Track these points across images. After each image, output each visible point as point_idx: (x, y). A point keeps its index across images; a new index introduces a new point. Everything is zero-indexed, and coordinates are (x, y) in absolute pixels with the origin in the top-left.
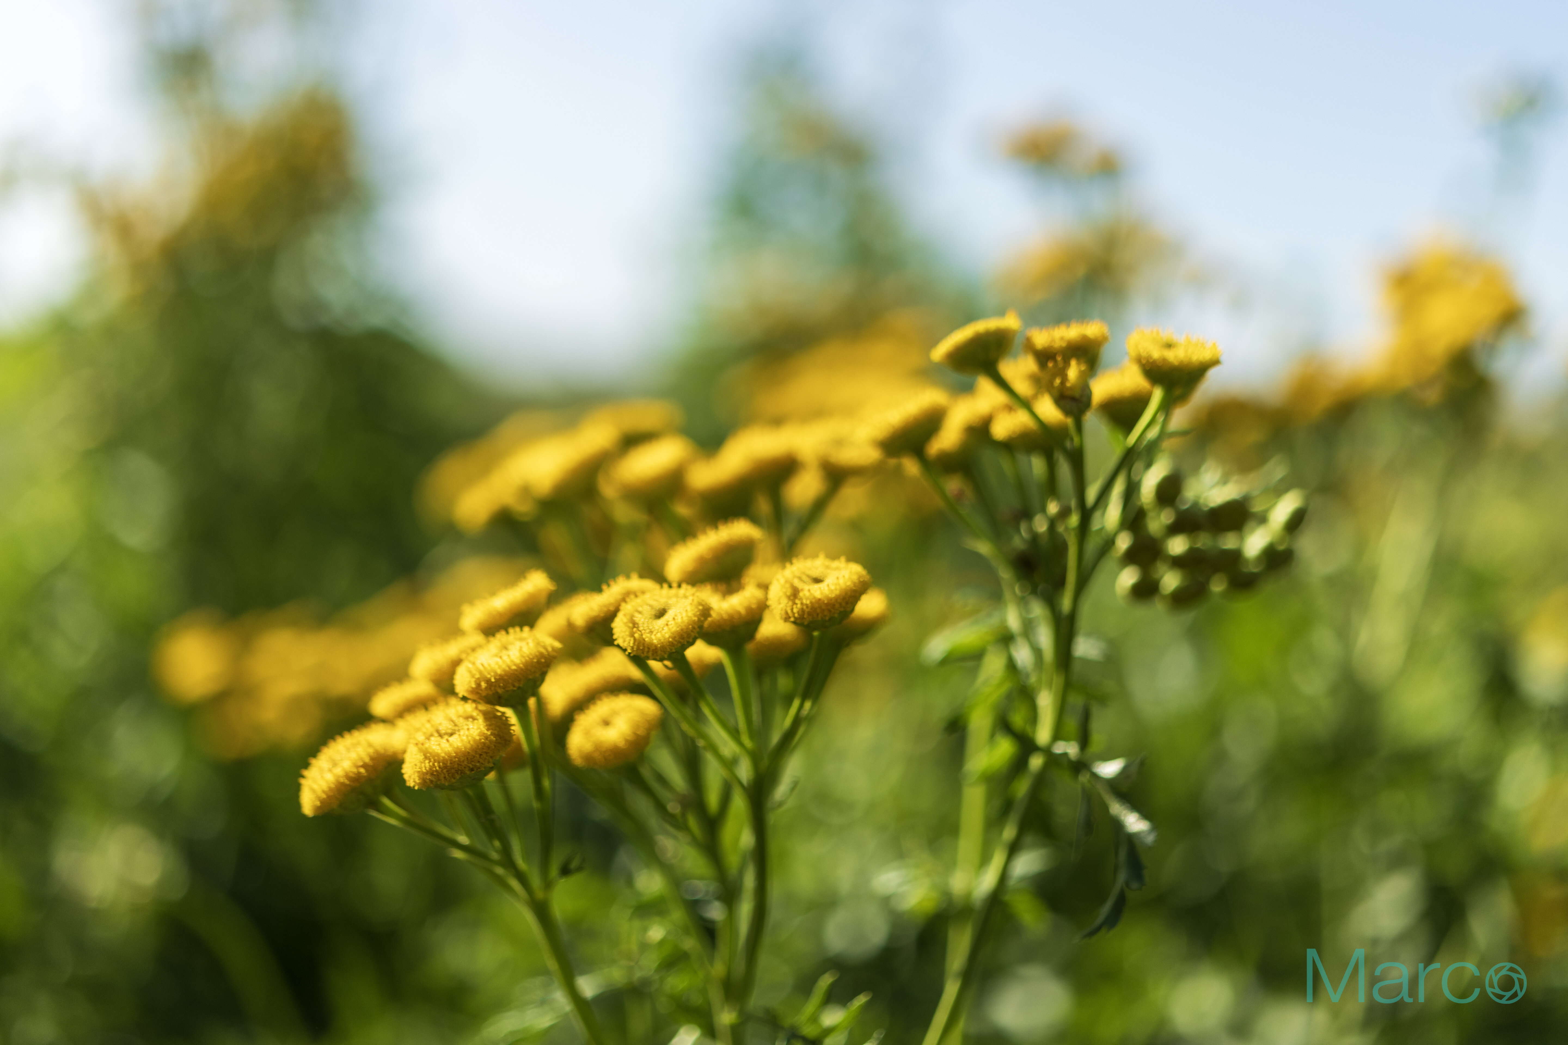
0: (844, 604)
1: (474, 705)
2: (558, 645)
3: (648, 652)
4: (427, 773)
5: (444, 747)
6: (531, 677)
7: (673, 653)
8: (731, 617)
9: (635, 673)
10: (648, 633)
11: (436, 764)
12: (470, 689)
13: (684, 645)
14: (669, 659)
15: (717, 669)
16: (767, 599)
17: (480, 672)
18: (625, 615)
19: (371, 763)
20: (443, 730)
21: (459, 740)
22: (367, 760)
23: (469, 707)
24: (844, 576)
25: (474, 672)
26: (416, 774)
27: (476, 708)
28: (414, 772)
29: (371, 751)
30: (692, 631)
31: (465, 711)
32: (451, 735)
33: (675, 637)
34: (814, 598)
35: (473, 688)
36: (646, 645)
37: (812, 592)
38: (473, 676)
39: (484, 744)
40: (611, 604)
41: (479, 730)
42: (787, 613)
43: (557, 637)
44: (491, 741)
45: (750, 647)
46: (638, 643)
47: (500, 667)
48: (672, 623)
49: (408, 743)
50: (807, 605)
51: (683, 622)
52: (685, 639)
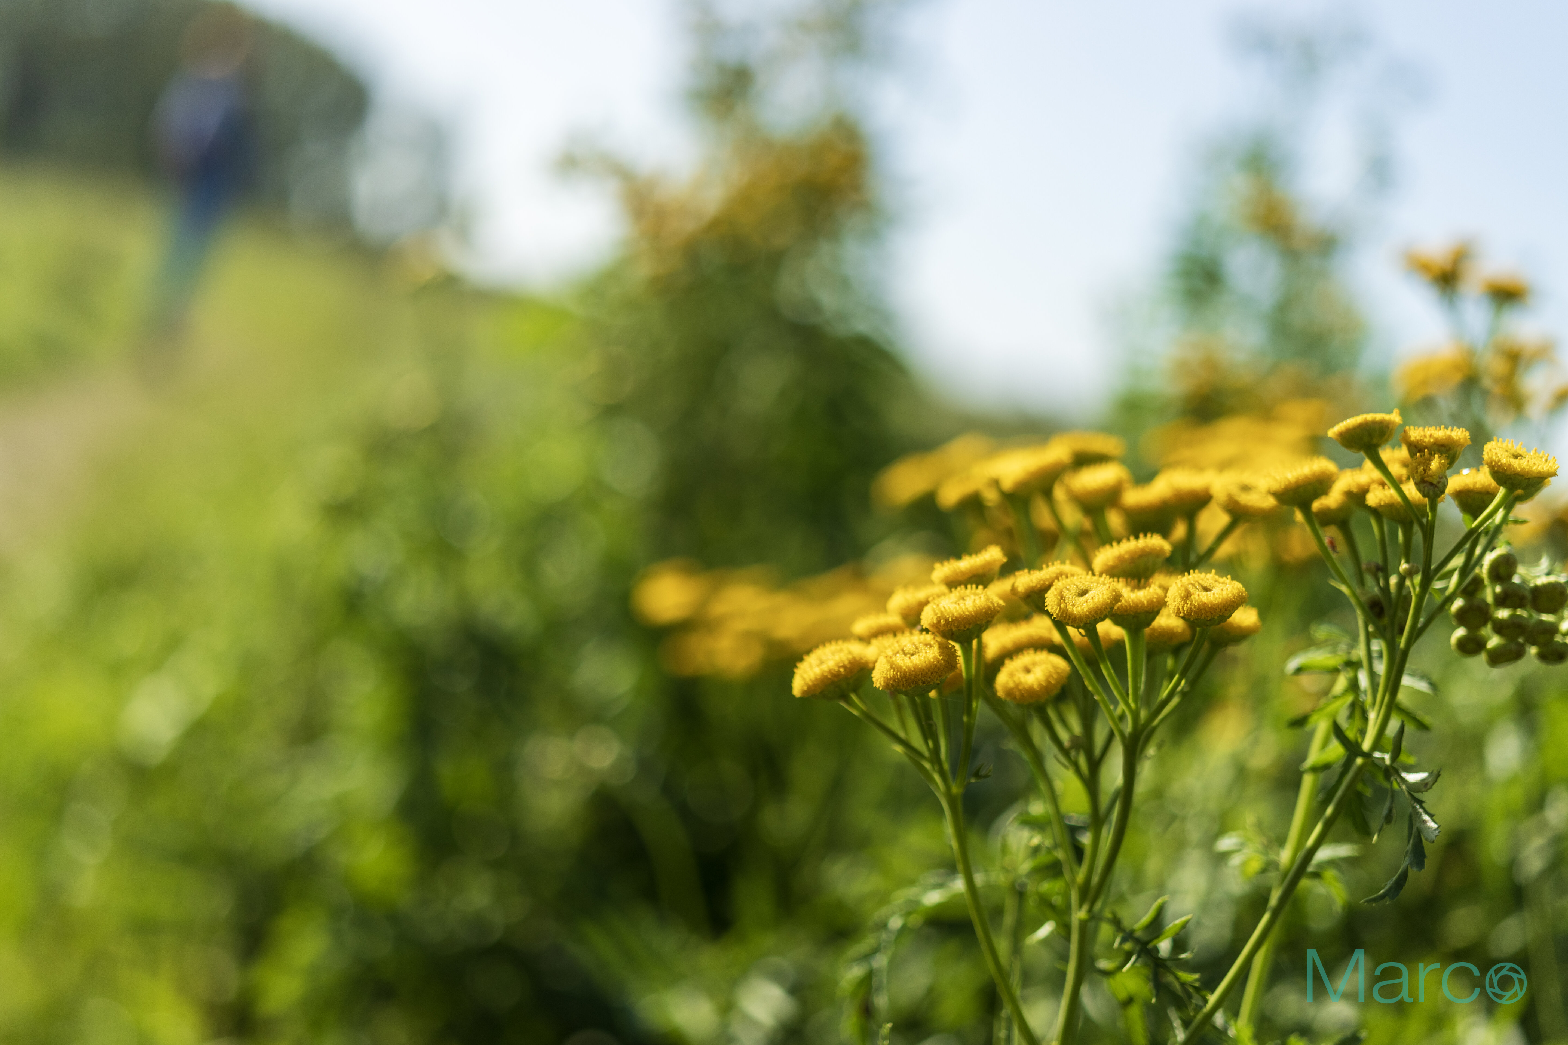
0: (1223, 610)
1: (932, 637)
2: (1002, 603)
3: (1069, 619)
4: (891, 679)
5: (906, 663)
6: (978, 623)
7: (1088, 623)
8: (1136, 605)
9: (1057, 637)
10: (1072, 605)
11: (898, 673)
12: (932, 624)
13: (1097, 619)
14: (1082, 628)
15: (1119, 645)
16: (1166, 596)
17: (942, 612)
18: (1056, 589)
19: (848, 666)
20: (907, 650)
21: (918, 659)
22: (846, 663)
23: (929, 637)
24: (1227, 589)
25: (937, 612)
26: (882, 679)
27: (934, 638)
28: (881, 677)
29: (850, 657)
30: (1104, 610)
31: (925, 639)
32: (912, 655)
33: (1091, 612)
34: (1202, 601)
35: (934, 623)
36: (1068, 614)
37: (1201, 596)
38: (936, 614)
39: (936, 665)
40: (1046, 579)
41: (934, 655)
42: (1179, 609)
43: (1001, 597)
44: (941, 664)
45: (1147, 630)
46: (1062, 612)
47: (957, 611)
48: (1090, 601)
49: (879, 655)
50: (1195, 605)
51: (1099, 602)
52: (1099, 615)
